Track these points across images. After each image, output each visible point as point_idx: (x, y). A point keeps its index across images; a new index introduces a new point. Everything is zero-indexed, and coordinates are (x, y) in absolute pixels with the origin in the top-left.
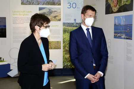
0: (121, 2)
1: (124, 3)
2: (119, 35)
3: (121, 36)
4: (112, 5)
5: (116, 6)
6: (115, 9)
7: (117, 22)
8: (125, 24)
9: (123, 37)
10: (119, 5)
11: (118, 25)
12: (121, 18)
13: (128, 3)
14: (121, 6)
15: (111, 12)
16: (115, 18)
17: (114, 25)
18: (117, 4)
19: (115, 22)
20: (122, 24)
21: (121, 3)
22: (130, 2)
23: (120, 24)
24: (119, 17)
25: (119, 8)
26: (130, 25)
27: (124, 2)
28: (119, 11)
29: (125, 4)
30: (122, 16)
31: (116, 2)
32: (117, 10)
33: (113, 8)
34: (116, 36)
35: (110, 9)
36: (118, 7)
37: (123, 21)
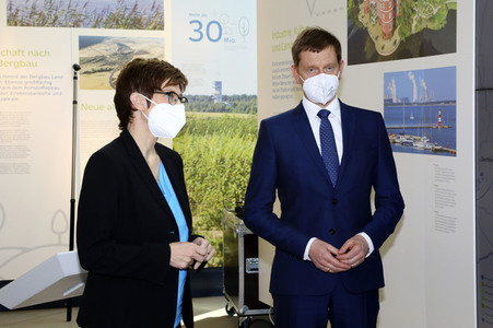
0: (408, 23)
1: (423, 26)
2: (403, 139)
3: (411, 144)
4: (373, 32)
5: (388, 36)
6: (387, 46)
7: (394, 91)
8: (426, 100)
9: (419, 145)
10: (402, 34)
11: (398, 104)
12: (412, 77)
13: (435, 26)
14: (408, 35)
15: (368, 57)
16: (388, 77)
17: (385, 105)
18: (395, 27)
19: (387, 92)
20: (415, 99)
21: (410, 24)
22: (445, 22)
23: (407, 99)
24: (404, 74)
25: (401, 42)
26: (446, 102)
27: (420, 21)
28: (403, 53)
29: (426, 30)
30: (414, 72)
31: (390, 22)
32: (395, 48)
33: (379, 44)
34: (394, 142)
35: (368, 44)
36: (397, 37)
37: (419, 88)
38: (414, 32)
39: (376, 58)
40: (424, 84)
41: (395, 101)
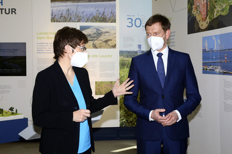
1: (219, 14)
2: (211, 68)
3: (214, 70)
4: (198, 18)
5: (204, 20)
6: (203, 25)
7: (207, 45)
8: (220, 49)
9: (217, 70)
10: (210, 18)
11: (208, 51)
12: (214, 38)
13: (224, 13)
14: (213, 19)
15: (196, 30)
16: (204, 39)
17: (203, 52)
18: (207, 15)
19: (204, 46)
20: (216, 48)
22: (228, 12)
23: (212, 49)
24: (211, 37)
25: (210, 22)
26: (229, 49)
27: (218, 12)
29: (221, 16)
30: (215, 36)
31: (205, 13)
32: (207, 25)
33: (201, 23)
34: (207, 69)
35: (196, 24)
36: (208, 20)
37: (217, 43)
38: (215, 17)
39: (199, 30)
40: (219, 42)
41: (207, 50)
